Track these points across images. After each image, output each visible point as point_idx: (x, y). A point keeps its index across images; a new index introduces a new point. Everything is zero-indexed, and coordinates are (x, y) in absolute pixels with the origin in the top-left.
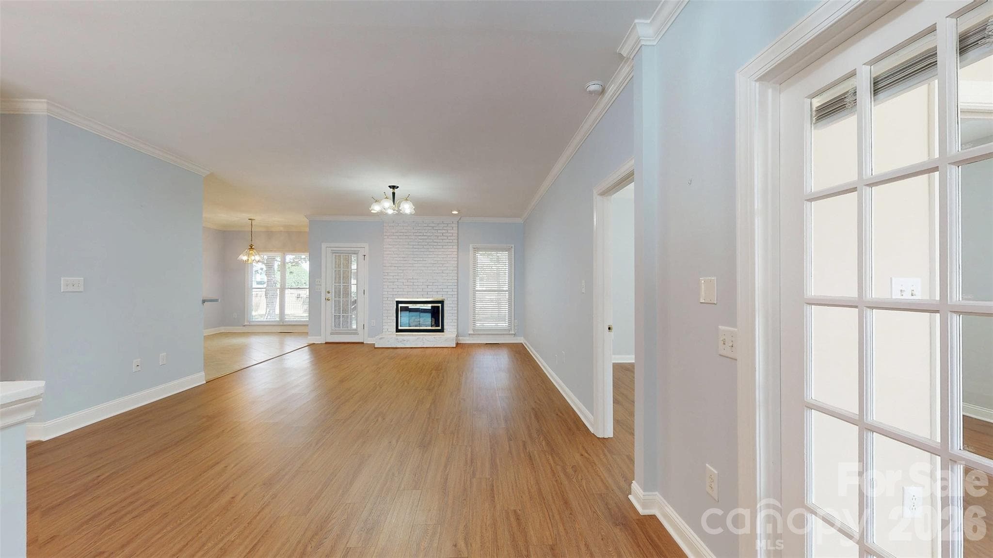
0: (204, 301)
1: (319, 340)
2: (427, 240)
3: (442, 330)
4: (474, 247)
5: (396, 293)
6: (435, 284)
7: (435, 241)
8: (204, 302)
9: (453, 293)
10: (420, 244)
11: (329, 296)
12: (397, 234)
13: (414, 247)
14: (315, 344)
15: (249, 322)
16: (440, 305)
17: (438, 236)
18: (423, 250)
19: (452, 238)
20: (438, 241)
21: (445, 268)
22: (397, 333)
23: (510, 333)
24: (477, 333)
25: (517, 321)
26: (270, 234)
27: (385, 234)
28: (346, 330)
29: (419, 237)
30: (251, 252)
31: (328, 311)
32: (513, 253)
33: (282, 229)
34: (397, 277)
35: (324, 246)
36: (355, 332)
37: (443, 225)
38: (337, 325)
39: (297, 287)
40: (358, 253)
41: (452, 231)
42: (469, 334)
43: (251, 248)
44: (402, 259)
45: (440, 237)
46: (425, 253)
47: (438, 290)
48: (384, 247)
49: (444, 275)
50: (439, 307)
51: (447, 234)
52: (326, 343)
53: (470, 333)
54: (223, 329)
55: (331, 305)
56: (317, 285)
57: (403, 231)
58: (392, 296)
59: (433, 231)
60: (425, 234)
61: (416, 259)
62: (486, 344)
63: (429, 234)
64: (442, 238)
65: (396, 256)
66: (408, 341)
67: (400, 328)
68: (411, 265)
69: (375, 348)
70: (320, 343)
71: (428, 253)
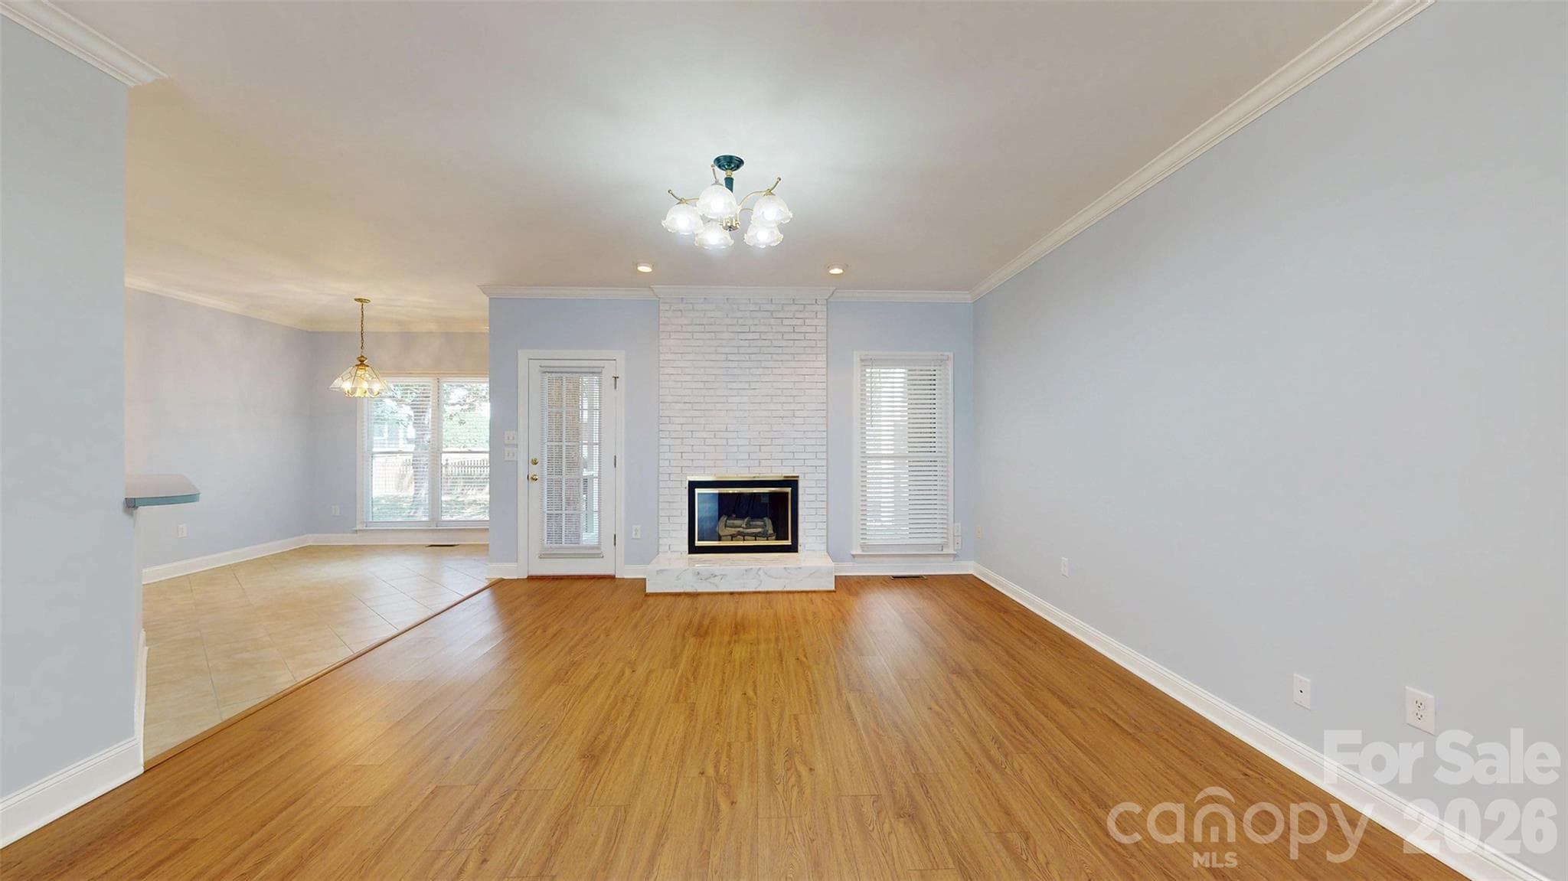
0: (131, 505)
1: (514, 571)
2: (760, 343)
3: (793, 548)
4: (863, 358)
5: (689, 463)
6: (776, 442)
7: (775, 343)
8: (135, 507)
9: (818, 463)
10: (742, 350)
11: (534, 470)
12: (689, 329)
13: (730, 357)
14: (504, 580)
15: (367, 524)
16: (789, 490)
17: (783, 333)
18: (748, 364)
19: (815, 336)
20: (784, 343)
21: (799, 407)
22: (690, 555)
23: (945, 551)
24: (870, 554)
25: (959, 524)
26: (407, 338)
27: (662, 328)
28: (573, 548)
29: (742, 336)
30: (360, 372)
31: (532, 504)
32: (951, 373)
33: (433, 327)
34: (690, 427)
35: (523, 355)
36: (594, 553)
37: (795, 308)
38: (554, 535)
39: (465, 450)
40: (600, 373)
41: (815, 322)
42: (854, 556)
43: (362, 363)
44: (701, 385)
45: (786, 336)
46: (754, 371)
47: (782, 456)
48: (662, 357)
49: (796, 421)
50: (787, 493)
51: (803, 329)
52: (531, 578)
53: (854, 553)
54: (311, 540)
55: (539, 489)
56: (507, 445)
57: (705, 321)
58: (678, 470)
59: (772, 321)
60: (753, 329)
61: (734, 385)
62: (895, 577)
63: (762, 329)
64: (794, 337)
65: (688, 378)
66: (723, 576)
67: (698, 543)
68: (722, 399)
69: (648, 595)
70: (516, 578)
71: (760, 371)
